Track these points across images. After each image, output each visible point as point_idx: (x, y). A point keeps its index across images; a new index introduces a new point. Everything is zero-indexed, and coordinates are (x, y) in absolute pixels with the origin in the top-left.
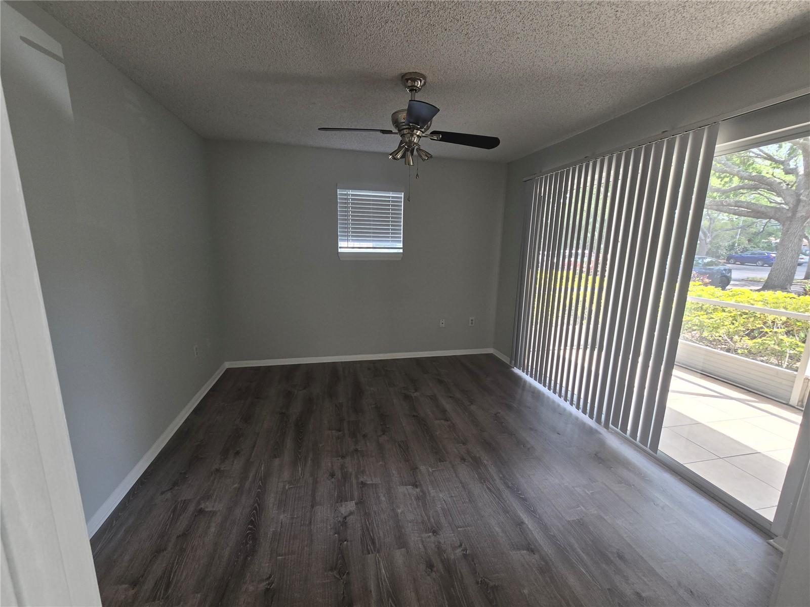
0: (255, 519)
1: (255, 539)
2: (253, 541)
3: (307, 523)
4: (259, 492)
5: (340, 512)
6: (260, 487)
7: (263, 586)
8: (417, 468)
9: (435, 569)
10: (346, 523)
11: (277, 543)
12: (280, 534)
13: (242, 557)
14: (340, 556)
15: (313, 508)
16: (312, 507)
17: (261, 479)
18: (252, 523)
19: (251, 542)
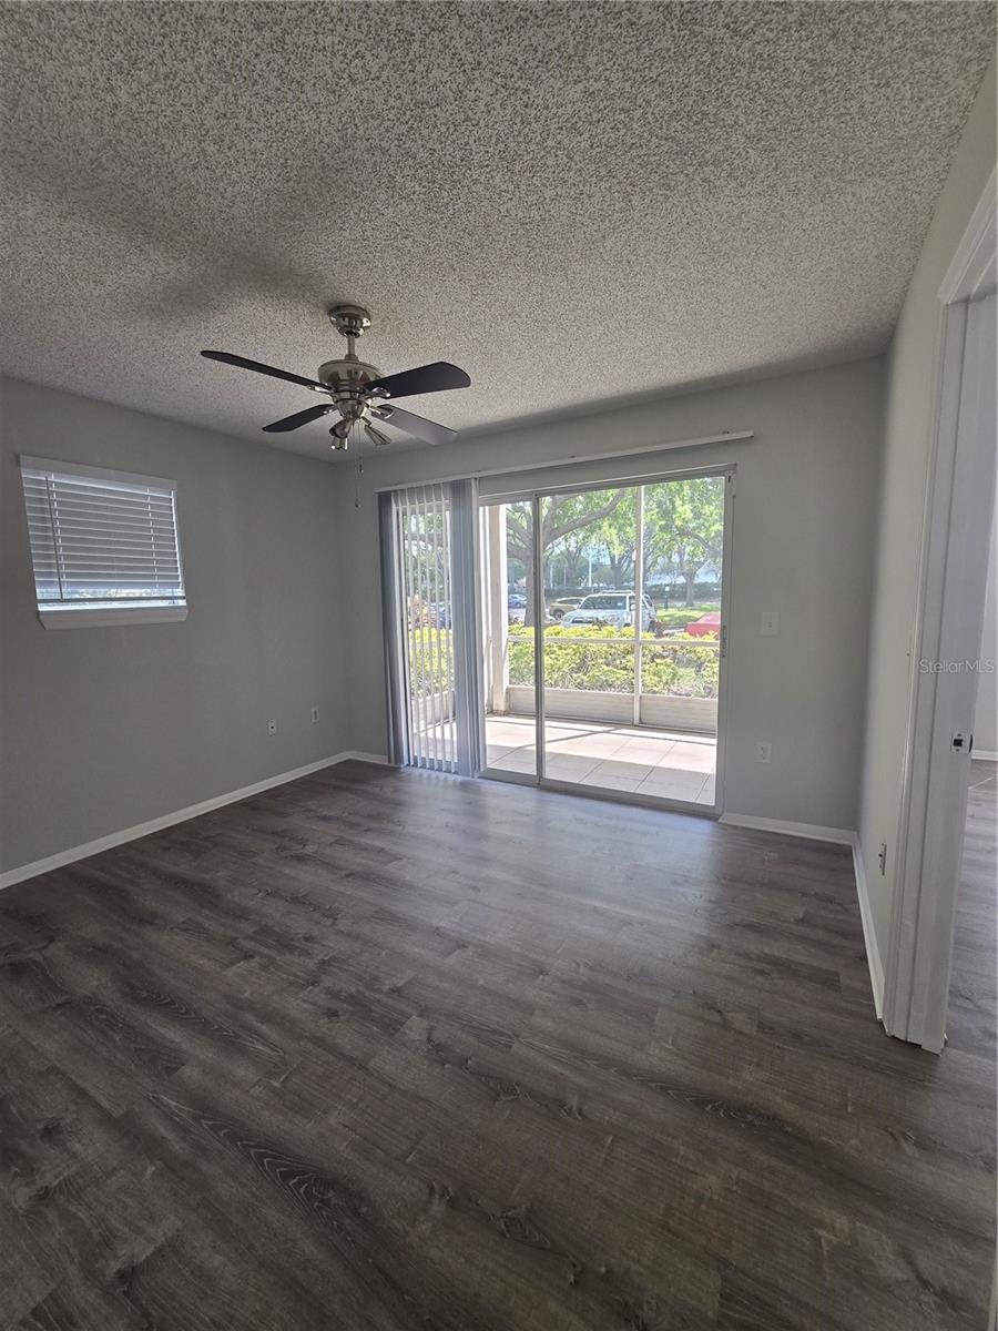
0: (286, 1166)
1: (330, 1182)
2: (333, 1189)
3: (386, 1090)
4: (225, 1134)
5: (413, 1041)
6: (217, 1129)
7: (437, 1207)
8: (437, 928)
9: (585, 1001)
10: (439, 1044)
11: (378, 1151)
12: (365, 1139)
13: (347, 1221)
14: (483, 1079)
15: (366, 1069)
16: (364, 1068)
17: (198, 1119)
18: (286, 1176)
19: (331, 1194)
